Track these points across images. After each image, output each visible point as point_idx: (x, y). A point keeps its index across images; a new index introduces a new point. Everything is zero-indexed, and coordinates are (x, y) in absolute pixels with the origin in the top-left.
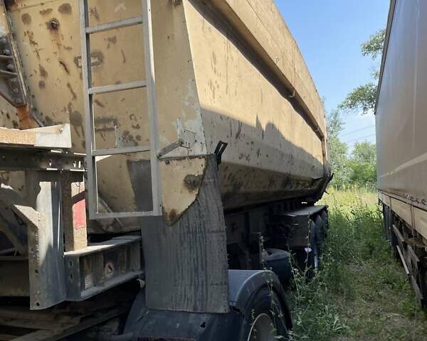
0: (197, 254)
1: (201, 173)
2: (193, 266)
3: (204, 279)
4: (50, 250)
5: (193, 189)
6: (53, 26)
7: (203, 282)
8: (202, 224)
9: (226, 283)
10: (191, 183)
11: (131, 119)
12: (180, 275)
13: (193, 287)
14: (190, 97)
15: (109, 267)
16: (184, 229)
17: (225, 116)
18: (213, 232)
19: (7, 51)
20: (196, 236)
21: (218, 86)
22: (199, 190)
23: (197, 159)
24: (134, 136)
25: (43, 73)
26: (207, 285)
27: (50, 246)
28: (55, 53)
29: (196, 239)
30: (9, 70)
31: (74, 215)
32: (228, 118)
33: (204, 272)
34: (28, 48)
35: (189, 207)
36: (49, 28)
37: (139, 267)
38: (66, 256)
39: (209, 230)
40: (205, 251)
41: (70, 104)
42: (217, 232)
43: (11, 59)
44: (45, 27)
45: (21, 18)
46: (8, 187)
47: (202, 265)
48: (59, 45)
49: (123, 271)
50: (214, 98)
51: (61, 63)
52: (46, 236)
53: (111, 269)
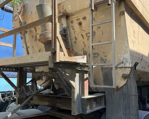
0: (126, 102)
1: (129, 73)
2: (124, 107)
3: (129, 112)
4: (78, 96)
5: (125, 79)
6: (80, 24)
7: (128, 113)
8: (128, 92)
9: (138, 115)
10: (125, 77)
11: (104, 53)
12: (119, 109)
13: (124, 115)
14: (126, 46)
15: (94, 103)
16: (121, 93)
17: (137, 53)
18: (133, 95)
19: (66, 32)
20: (126, 96)
21: (135, 42)
22: (128, 79)
23: (128, 68)
24: (104, 59)
25: (76, 38)
26: (130, 115)
27: (78, 94)
28: (80, 32)
29: (126, 97)
30: (66, 38)
31: (85, 85)
32: (138, 53)
33: (128, 110)
34: (72, 31)
35: (123, 85)
36: (79, 24)
37: (104, 105)
38: (82, 98)
39: (131, 94)
40: (129, 102)
41: (84, 48)
42: (134, 95)
43: (67, 34)
44: (78, 24)
45: (70, 22)
46: (68, 75)
47: (128, 107)
48: (81, 30)
49: (99, 106)
50: (134, 46)
51: (82, 35)
52: (77, 91)
53: (95, 104)
